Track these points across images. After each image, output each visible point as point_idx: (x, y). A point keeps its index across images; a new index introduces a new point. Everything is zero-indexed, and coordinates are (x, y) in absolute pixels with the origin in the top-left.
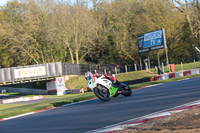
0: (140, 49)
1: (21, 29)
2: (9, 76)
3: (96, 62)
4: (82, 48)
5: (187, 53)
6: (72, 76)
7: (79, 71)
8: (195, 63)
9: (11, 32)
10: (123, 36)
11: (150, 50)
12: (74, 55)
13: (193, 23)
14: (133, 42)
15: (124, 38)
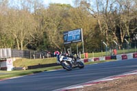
0: (65, 41)
3: (35, 49)
4: (25, 40)
5: (97, 46)
6: (17, 58)
7: (23, 54)
8: (102, 53)
10: (53, 32)
11: (72, 42)
12: (20, 44)
13: (102, 25)
14: (61, 37)
15: (55, 34)
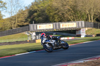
1: (65, 3)
2: (58, 27)
4: (95, 15)
6: (89, 28)
7: (93, 26)
9: (60, 5)
12: (91, 18)
